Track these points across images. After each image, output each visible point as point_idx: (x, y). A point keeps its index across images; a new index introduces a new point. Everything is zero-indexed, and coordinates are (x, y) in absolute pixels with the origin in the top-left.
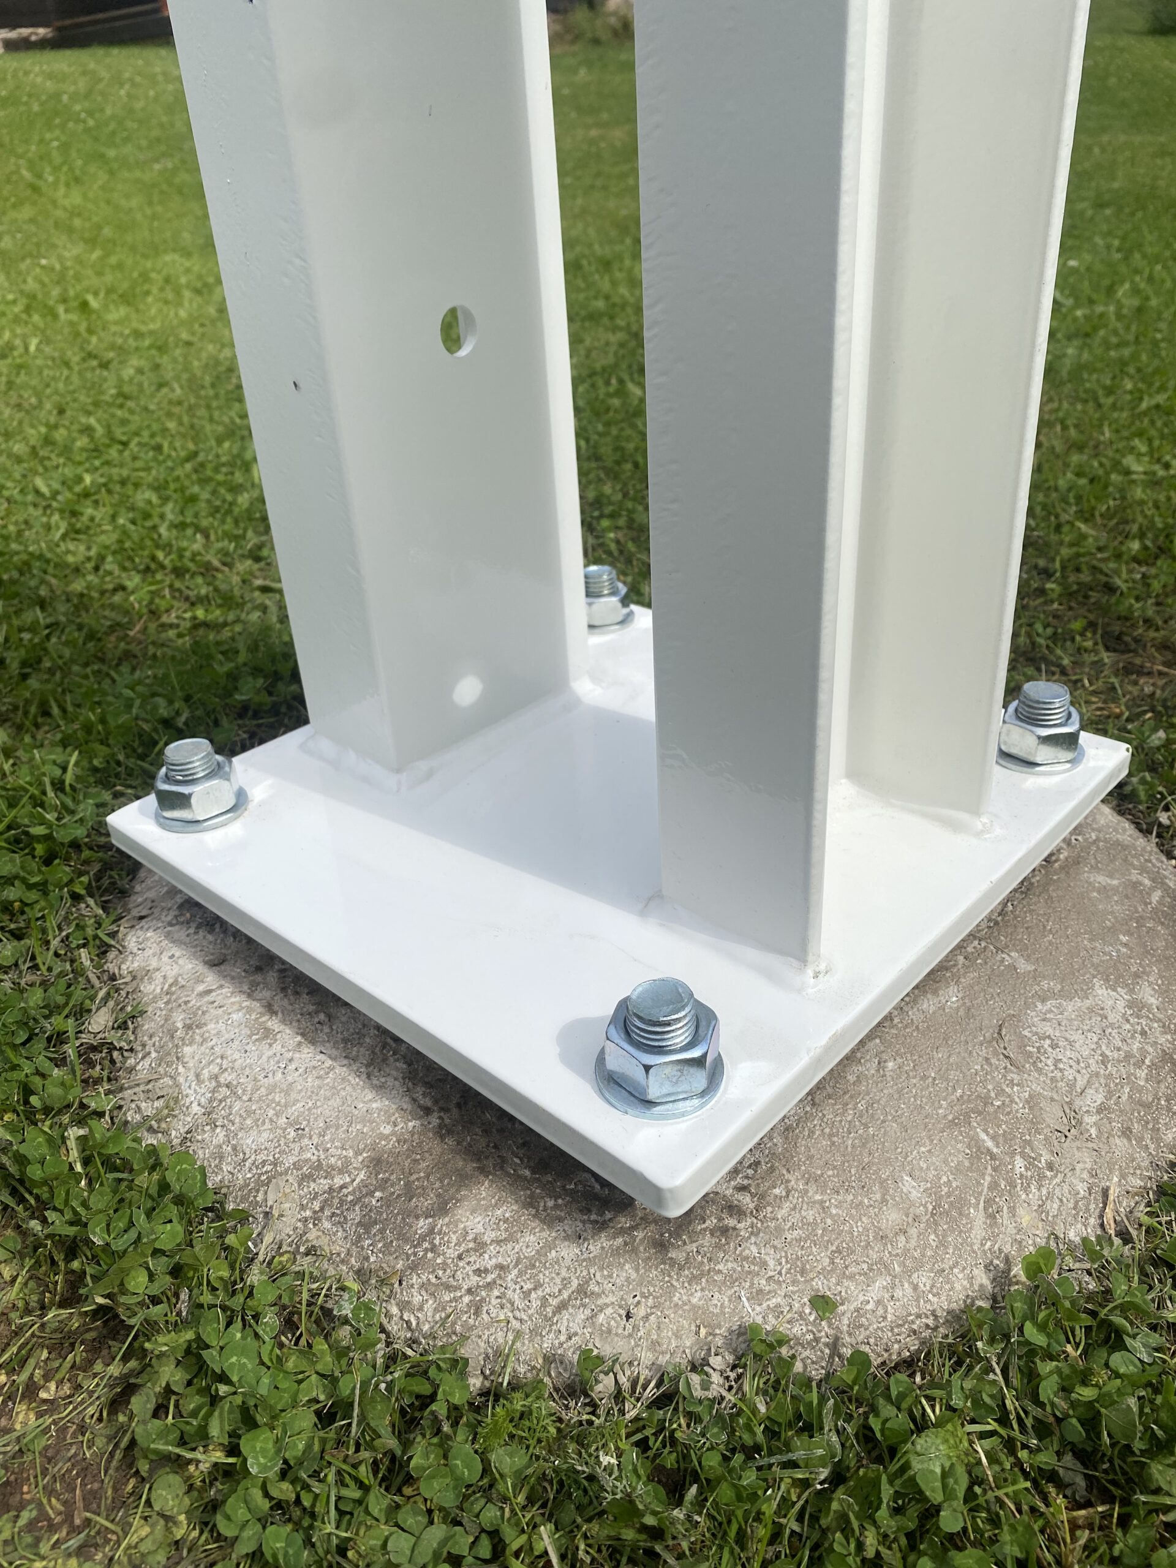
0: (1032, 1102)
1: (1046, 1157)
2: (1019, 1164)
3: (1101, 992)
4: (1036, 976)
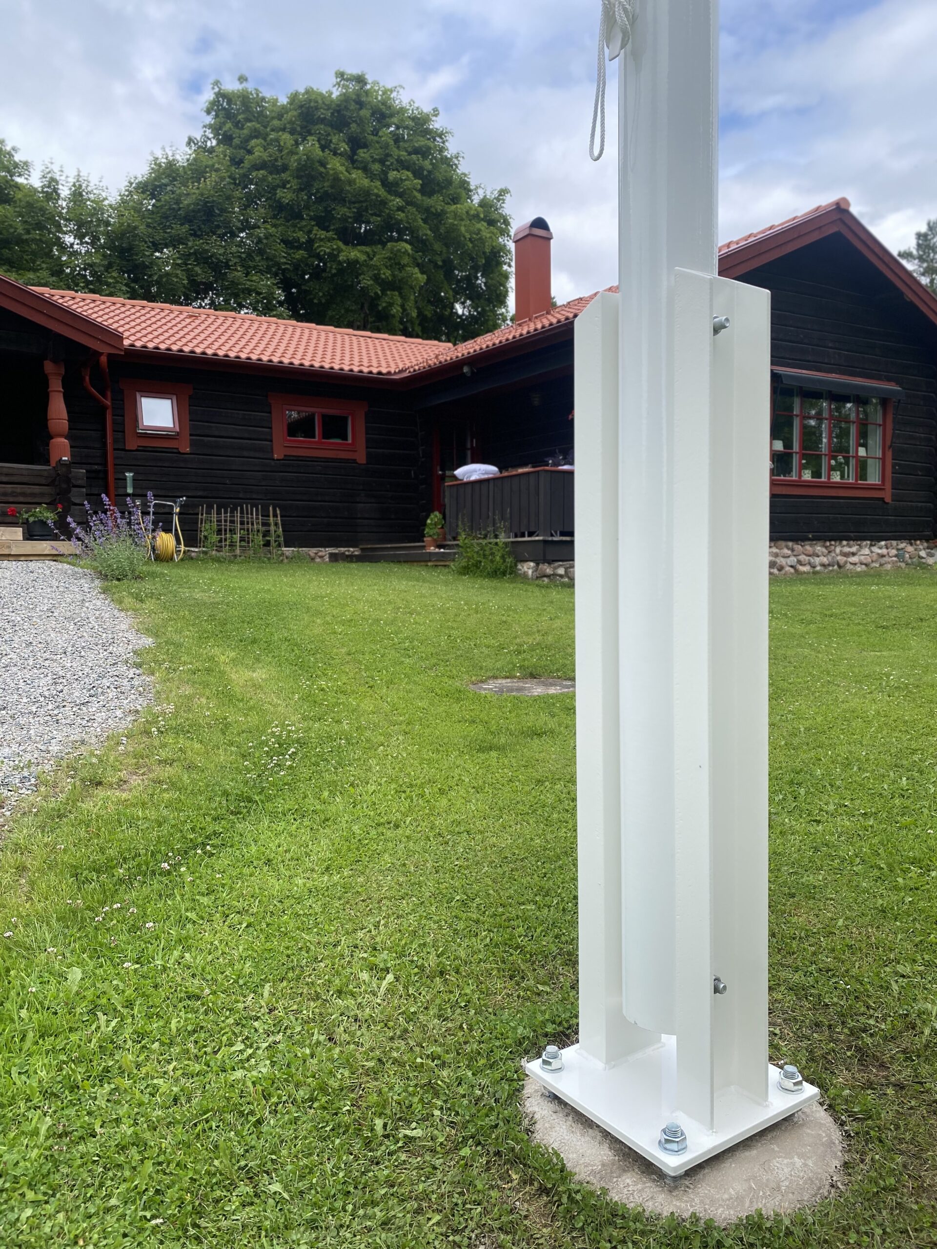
0: (768, 1180)
1: (769, 1193)
2: (761, 1193)
3: (796, 1159)
4: (779, 1152)
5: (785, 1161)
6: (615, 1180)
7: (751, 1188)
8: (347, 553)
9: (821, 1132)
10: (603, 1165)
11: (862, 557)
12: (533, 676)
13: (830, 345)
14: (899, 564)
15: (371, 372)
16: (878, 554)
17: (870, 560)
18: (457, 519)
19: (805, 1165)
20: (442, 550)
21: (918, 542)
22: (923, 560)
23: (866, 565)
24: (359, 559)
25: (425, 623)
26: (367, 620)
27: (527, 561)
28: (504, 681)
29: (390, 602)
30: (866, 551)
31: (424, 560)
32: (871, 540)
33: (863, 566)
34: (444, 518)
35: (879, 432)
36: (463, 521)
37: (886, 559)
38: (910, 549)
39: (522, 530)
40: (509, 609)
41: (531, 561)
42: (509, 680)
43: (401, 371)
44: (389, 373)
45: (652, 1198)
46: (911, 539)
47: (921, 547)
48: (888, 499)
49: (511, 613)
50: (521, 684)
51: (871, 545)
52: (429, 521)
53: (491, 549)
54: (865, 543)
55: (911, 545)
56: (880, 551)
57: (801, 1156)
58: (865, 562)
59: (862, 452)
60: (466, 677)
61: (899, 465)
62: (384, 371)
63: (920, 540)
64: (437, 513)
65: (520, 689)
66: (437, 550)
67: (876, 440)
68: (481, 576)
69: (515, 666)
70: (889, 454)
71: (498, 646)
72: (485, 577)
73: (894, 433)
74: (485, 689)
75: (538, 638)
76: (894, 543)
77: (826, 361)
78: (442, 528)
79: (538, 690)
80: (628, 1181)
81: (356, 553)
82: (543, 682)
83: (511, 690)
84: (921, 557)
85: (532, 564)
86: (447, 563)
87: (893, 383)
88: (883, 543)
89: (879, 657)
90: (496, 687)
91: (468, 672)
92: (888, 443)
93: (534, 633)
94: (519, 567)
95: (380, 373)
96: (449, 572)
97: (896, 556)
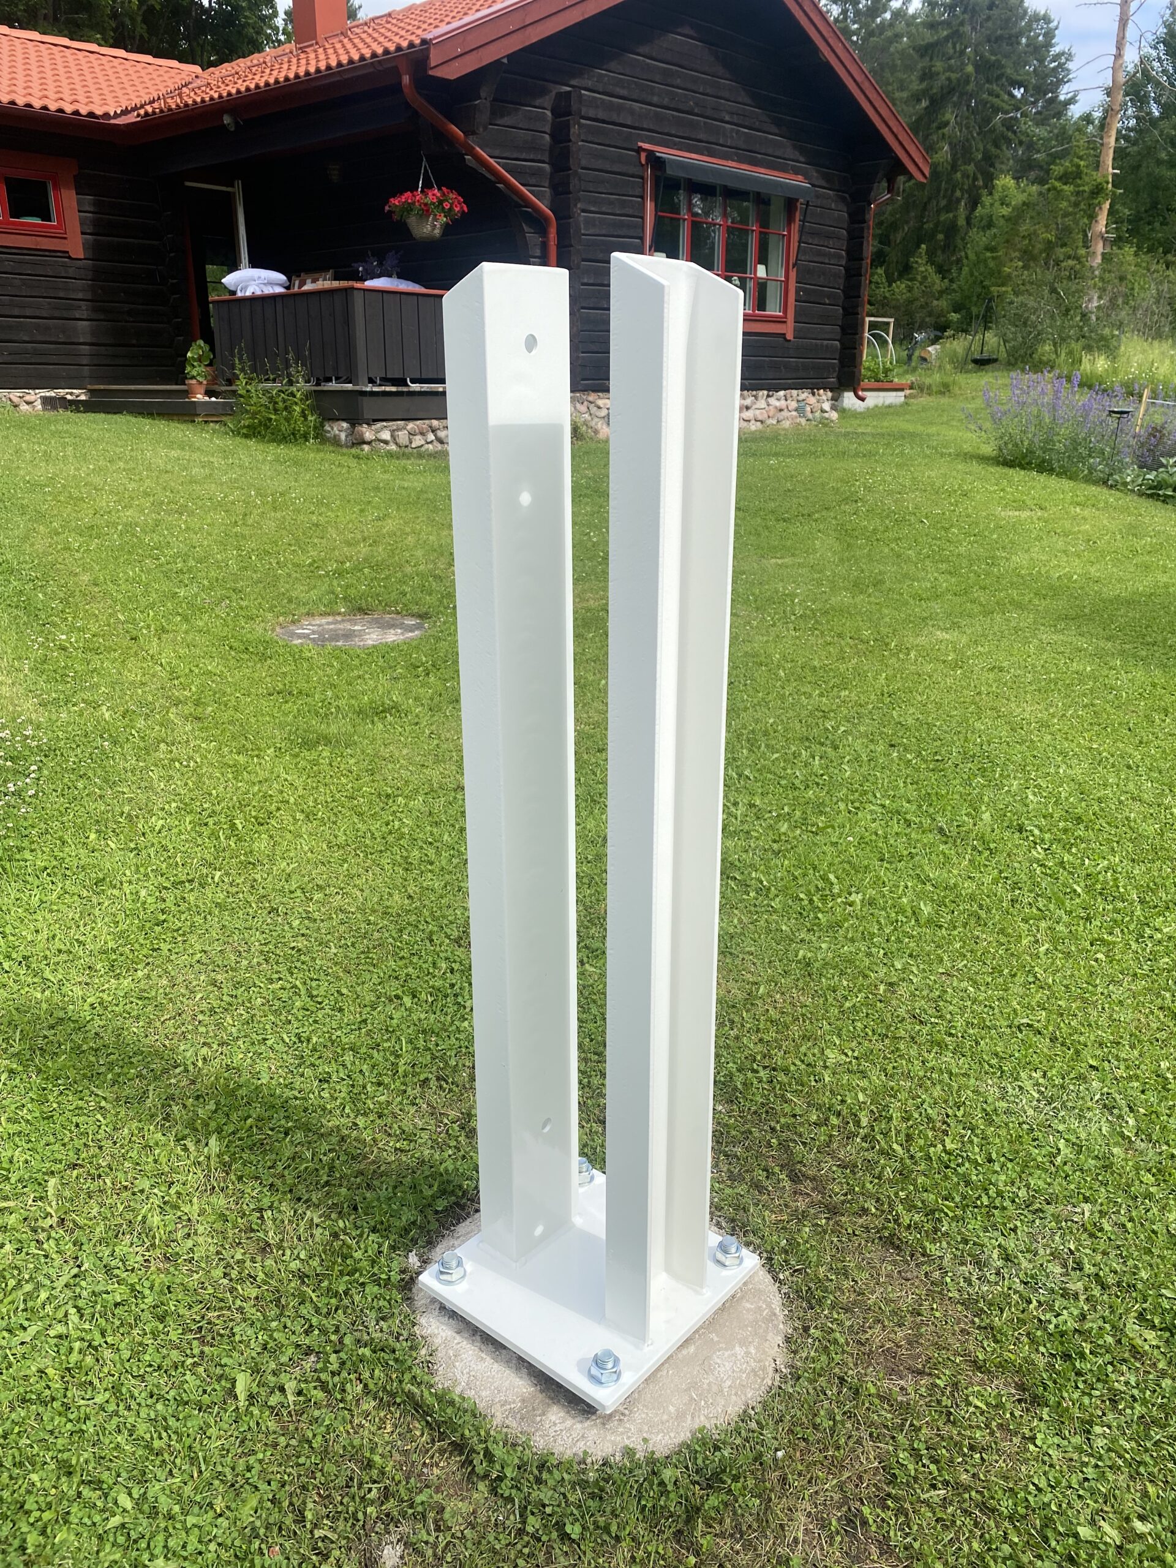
1: (711, 1400)
2: (703, 1403)
3: (738, 1348)
4: (719, 1342)
5: (727, 1354)
6: (538, 1419)
7: (692, 1399)
8: (69, 397)
9: (761, 1304)
10: (523, 1401)
11: (758, 412)
12: (363, 611)
13: (727, 118)
14: (798, 420)
15: (77, 113)
16: (776, 407)
17: (766, 416)
18: (233, 355)
19: (747, 1353)
20: (213, 399)
21: (822, 391)
22: (826, 415)
23: (762, 422)
24: (88, 407)
25: (201, 529)
26: (115, 525)
27: (338, 420)
28: (324, 621)
29: (146, 494)
30: (762, 403)
31: (185, 413)
32: (769, 390)
33: (759, 424)
34: (212, 349)
35: (782, 245)
36: (240, 359)
37: (785, 413)
38: (812, 400)
39: (328, 375)
40: (320, 503)
41: (343, 420)
42: (330, 619)
43: (125, 112)
44: (106, 115)
45: (583, 1436)
46: (813, 388)
47: (824, 398)
48: (790, 336)
49: (323, 509)
50: (348, 626)
51: (768, 396)
52: (189, 354)
53: (284, 401)
54: (761, 393)
55: (814, 394)
56: (777, 404)
57: (743, 1343)
58: (760, 418)
59: (761, 271)
60: (270, 616)
61: (805, 290)
62: (99, 112)
63: (825, 389)
64: (201, 342)
65: (349, 635)
66: (207, 399)
67: (776, 255)
68: (274, 441)
69: (337, 597)
70: (793, 275)
71: (310, 565)
72: (279, 442)
73: (799, 246)
74: (299, 636)
75: (364, 550)
76: (794, 392)
77: (721, 142)
78: (210, 365)
79: (373, 637)
80: (553, 1418)
81: (83, 397)
82: (377, 621)
83: (335, 637)
84: (823, 411)
85: (345, 425)
86: (224, 419)
87: (800, 178)
88: (782, 393)
89: (780, 566)
90: (314, 632)
91: (271, 609)
92: (792, 261)
93: (358, 543)
94: (327, 428)
95: (91, 114)
96: (227, 433)
97: (796, 410)
